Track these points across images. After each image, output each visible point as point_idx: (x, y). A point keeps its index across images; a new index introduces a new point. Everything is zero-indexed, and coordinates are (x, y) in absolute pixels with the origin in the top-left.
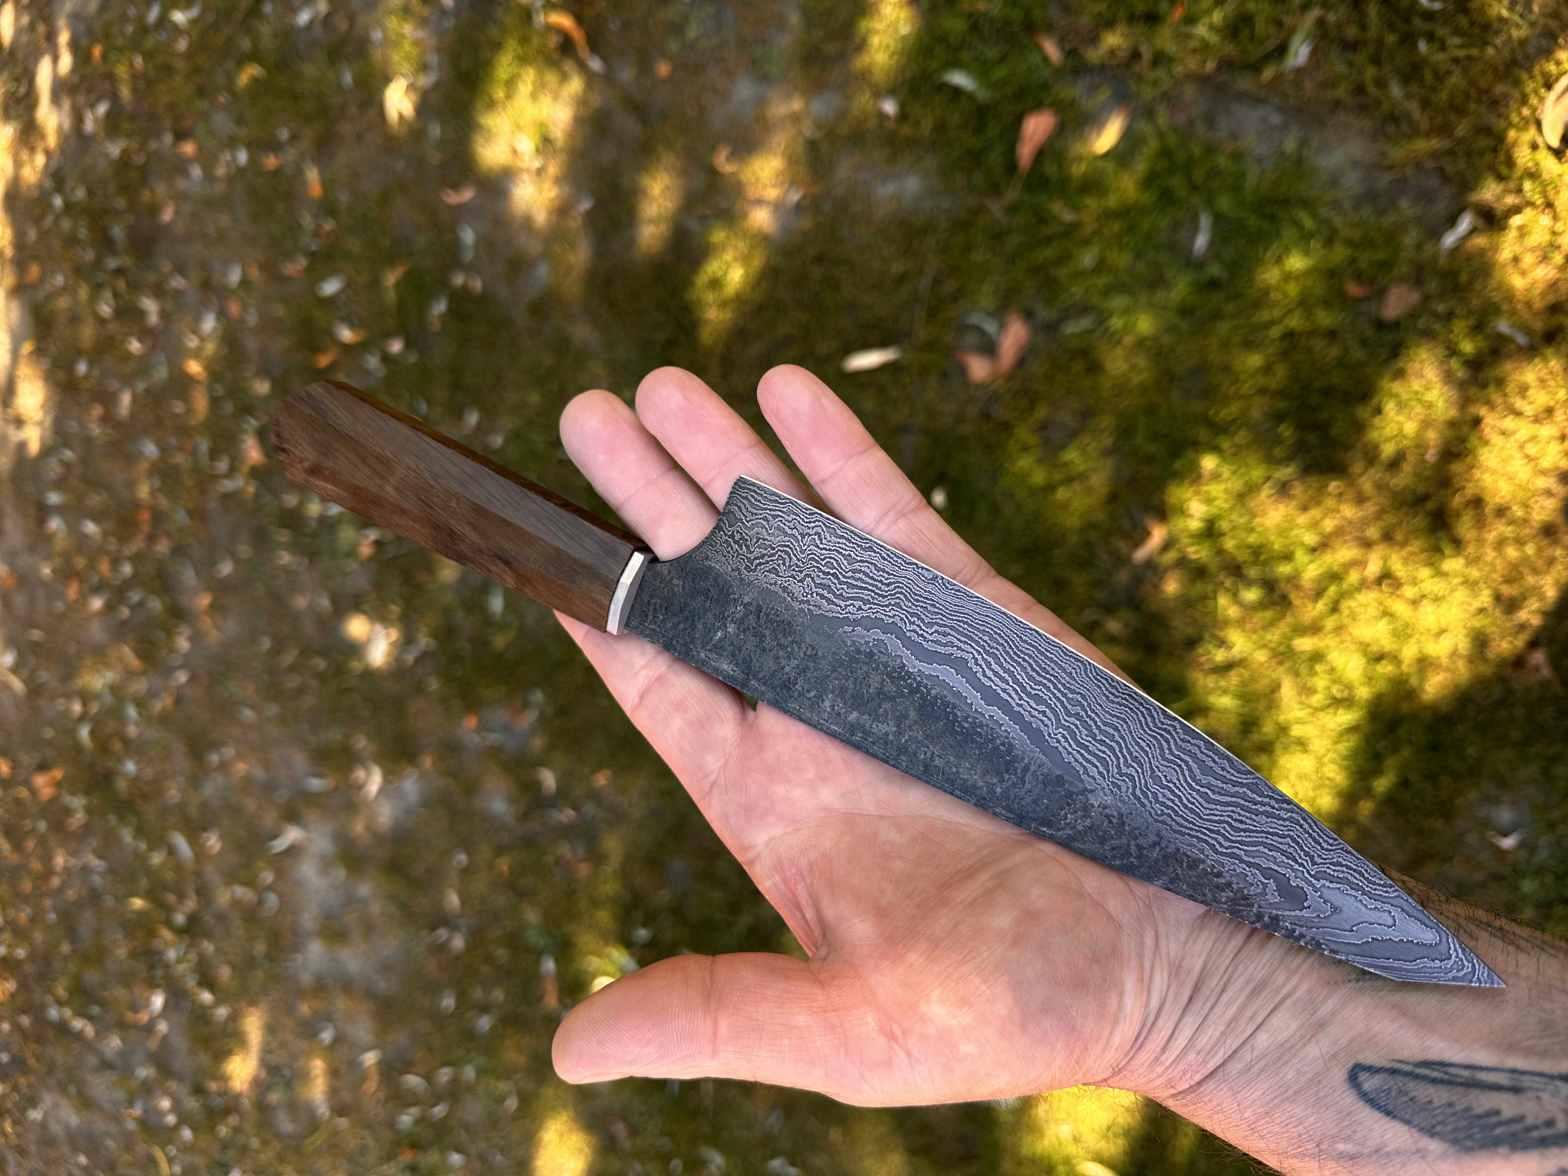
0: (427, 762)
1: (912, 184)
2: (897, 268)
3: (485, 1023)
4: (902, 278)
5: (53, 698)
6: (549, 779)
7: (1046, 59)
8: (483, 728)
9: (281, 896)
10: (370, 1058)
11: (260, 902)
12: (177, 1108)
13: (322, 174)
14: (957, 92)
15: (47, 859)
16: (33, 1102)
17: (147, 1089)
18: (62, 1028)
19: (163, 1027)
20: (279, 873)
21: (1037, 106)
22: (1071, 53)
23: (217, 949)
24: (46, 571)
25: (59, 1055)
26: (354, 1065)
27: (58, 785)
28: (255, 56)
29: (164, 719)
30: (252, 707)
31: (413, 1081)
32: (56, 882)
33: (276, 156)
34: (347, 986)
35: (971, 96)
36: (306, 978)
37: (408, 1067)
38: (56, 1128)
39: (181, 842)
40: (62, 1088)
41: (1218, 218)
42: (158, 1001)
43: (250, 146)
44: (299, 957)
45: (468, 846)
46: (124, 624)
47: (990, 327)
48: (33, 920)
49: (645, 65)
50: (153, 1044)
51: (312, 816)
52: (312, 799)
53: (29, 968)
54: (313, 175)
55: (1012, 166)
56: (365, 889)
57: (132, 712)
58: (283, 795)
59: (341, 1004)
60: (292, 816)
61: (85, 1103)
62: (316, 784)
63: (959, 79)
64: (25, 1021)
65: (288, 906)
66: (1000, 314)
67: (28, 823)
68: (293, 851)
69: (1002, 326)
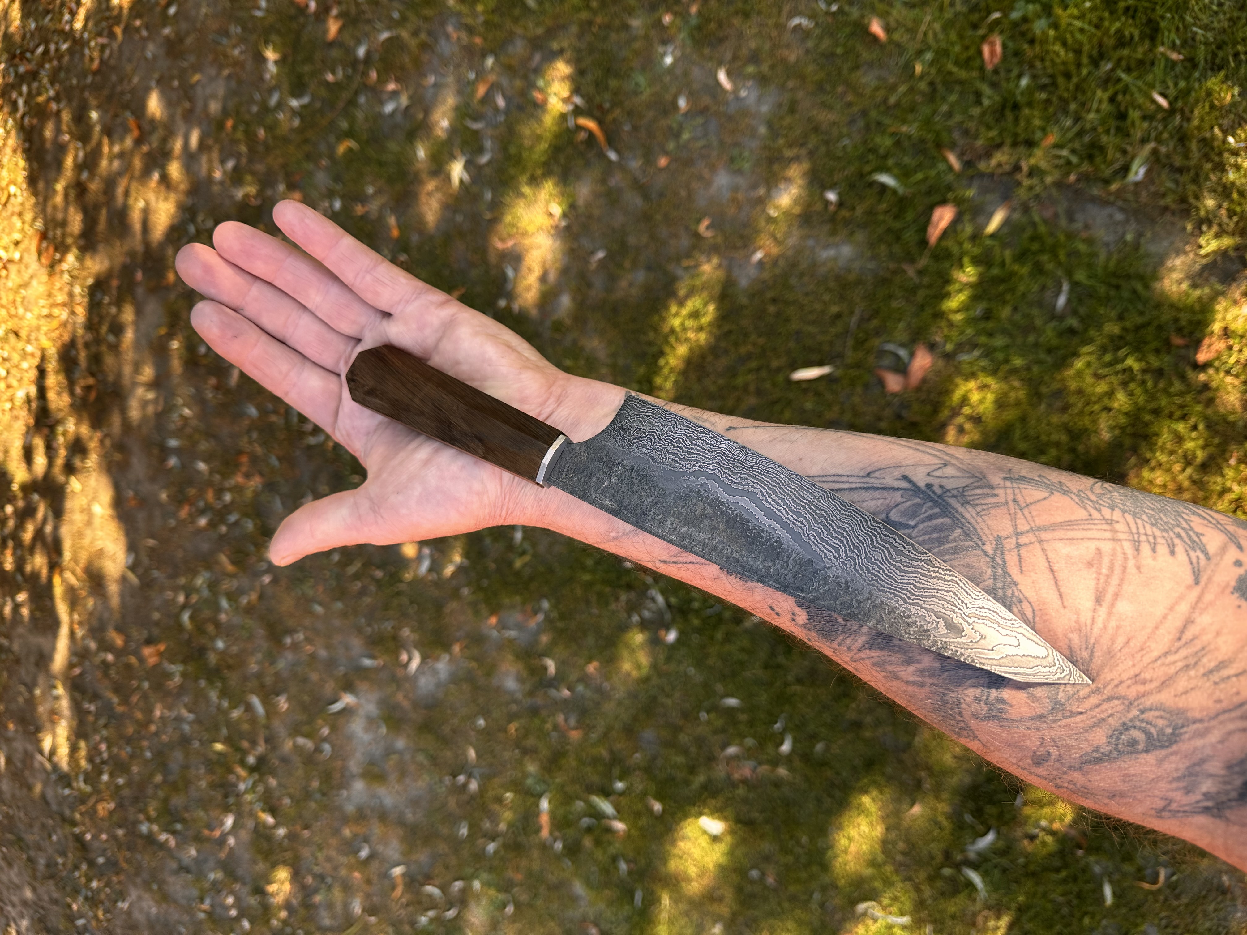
0: (456, 648)
1: (847, 251)
2: (834, 309)
3: (491, 847)
4: (838, 316)
5: (162, 589)
6: (551, 665)
7: (950, 168)
8: (503, 626)
9: (333, 746)
10: (398, 871)
11: (318, 750)
12: (238, 903)
13: (398, 220)
14: (884, 187)
15: (149, 711)
16: (122, 895)
17: (216, 888)
18: (150, 839)
19: (231, 841)
20: (334, 728)
21: (943, 202)
22: (968, 164)
23: (280, 785)
24: (164, 496)
25: (146, 860)
26: (385, 875)
27: (160, 654)
28: (350, 134)
29: (249, 610)
30: (320, 604)
31: (431, 890)
32: (153, 728)
33: (363, 206)
34: (383, 816)
35: (894, 192)
36: (350, 809)
37: (428, 879)
38: (138, 916)
39: (256, 701)
40: (147, 886)
41: (1075, 285)
42: (229, 821)
43: (343, 198)
44: (345, 793)
45: (485, 713)
46: (222, 537)
47: (903, 353)
48: (132, 756)
49: (649, 158)
50: (223, 855)
51: (363, 686)
52: (363, 673)
53: (126, 792)
54: (392, 221)
55: (923, 242)
56: (401, 743)
57: (224, 603)
58: (342, 670)
59: (376, 829)
60: (349, 687)
61: (164, 897)
62: (367, 662)
63: (886, 179)
64: (120, 832)
65: (340, 753)
66: (911, 344)
67: (135, 683)
68: (347, 712)
69: (912, 355)
